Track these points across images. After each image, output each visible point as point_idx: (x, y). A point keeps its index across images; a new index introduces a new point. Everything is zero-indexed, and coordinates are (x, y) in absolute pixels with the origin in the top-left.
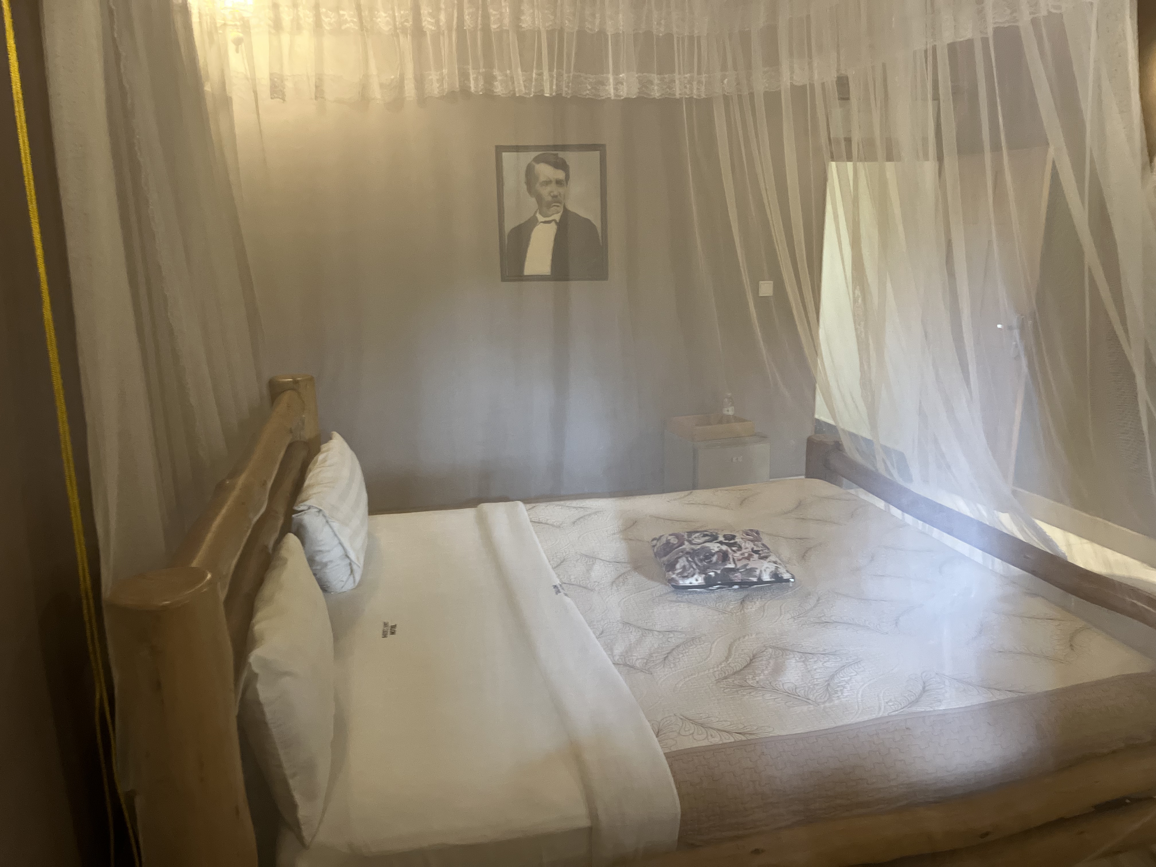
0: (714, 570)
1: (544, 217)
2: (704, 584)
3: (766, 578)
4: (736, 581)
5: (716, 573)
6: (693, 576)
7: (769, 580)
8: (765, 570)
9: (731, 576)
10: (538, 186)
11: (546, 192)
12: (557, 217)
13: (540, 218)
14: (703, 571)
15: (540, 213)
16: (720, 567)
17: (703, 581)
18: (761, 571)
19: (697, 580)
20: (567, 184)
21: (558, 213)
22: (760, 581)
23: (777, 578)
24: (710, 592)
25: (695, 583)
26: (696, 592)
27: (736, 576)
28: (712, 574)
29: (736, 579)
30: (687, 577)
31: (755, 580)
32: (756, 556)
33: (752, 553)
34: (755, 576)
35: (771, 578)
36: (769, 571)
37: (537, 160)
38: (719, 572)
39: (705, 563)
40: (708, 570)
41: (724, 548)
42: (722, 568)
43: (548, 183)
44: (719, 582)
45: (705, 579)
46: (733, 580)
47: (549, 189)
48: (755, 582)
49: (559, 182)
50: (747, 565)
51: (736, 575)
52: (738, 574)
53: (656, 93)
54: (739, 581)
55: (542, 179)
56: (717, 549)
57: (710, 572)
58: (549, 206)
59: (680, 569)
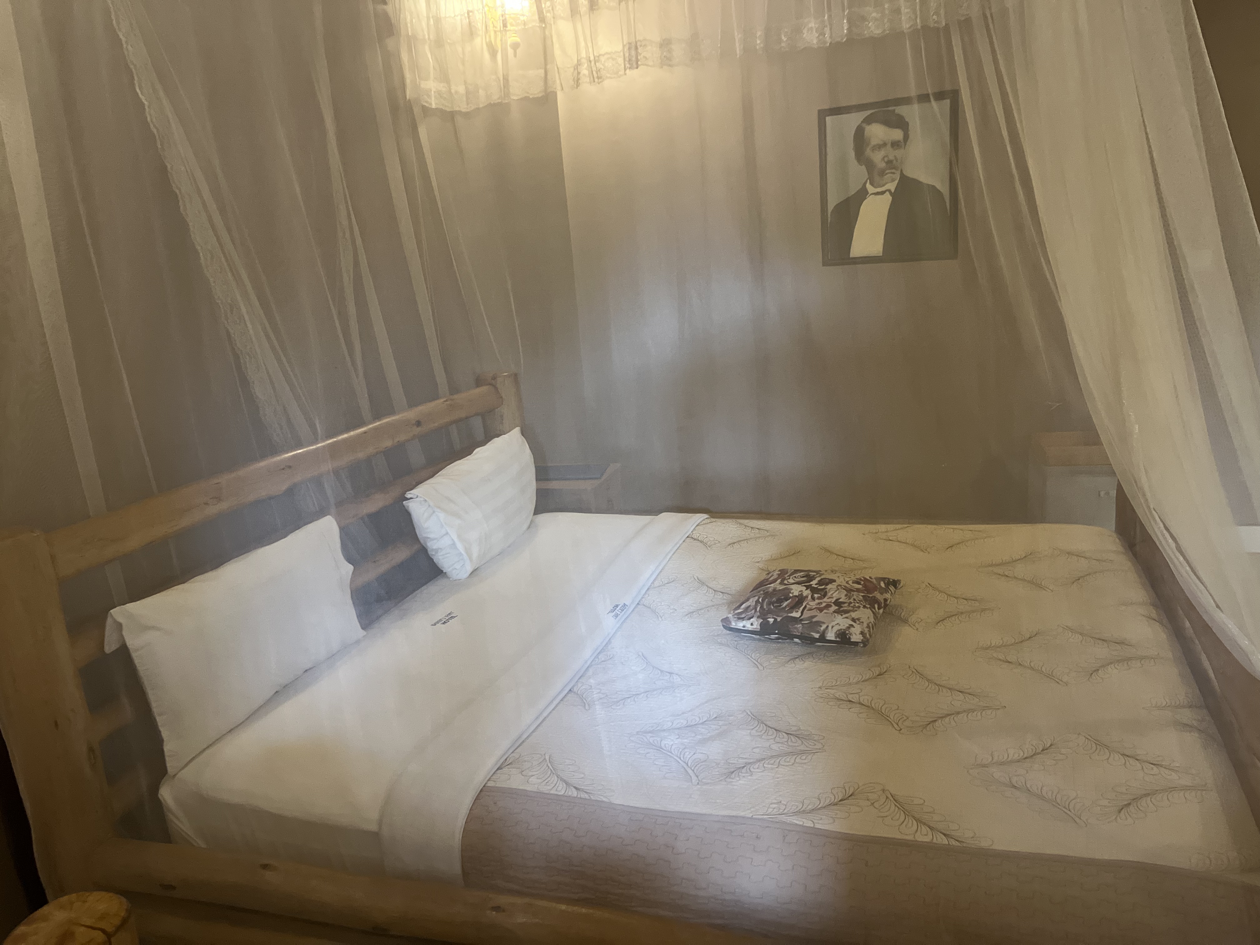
0: (776, 617)
1: (875, 187)
2: (759, 630)
3: (831, 636)
4: (795, 633)
5: (776, 620)
6: (750, 619)
7: (833, 639)
8: (832, 627)
9: (791, 627)
10: (868, 152)
11: (878, 158)
12: (892, 186)
13: (870, 188)
14: (763, 616)
15: (871, 184)
16: (783, 614)
17: (759, 627)
18: (828, 627)
19: (752, 624)
20: (905, 145)
21: (893, 180)
22: (823, 638)
23: (843, 638)
25: (749, 627)
26: (748, 637)
27: (796, 628)
28: (771, 620)
29: (795, 631)
30: (743, 619)
31: (817, 636)
33: (833, 604)
34: (818, 632)
35: (836, 637)
36: (836, 628)
37: (868, 120)
38: (779, 619)
39: (772, 607)
41: (807, 593)
43: (880, 147)
44: (777, 632)
45: (761, 625)
46: (792, 631)
47: (882, 153)
48: (817, 638)
49: (895, 145)
50: (816, 616)
51: (797, 626)
52: (801, 626)
54: (798, 634)
55: (874, 142)
56: (796, 593)
57: (770, 618)
58: (882, 173)
59: (743, 609)
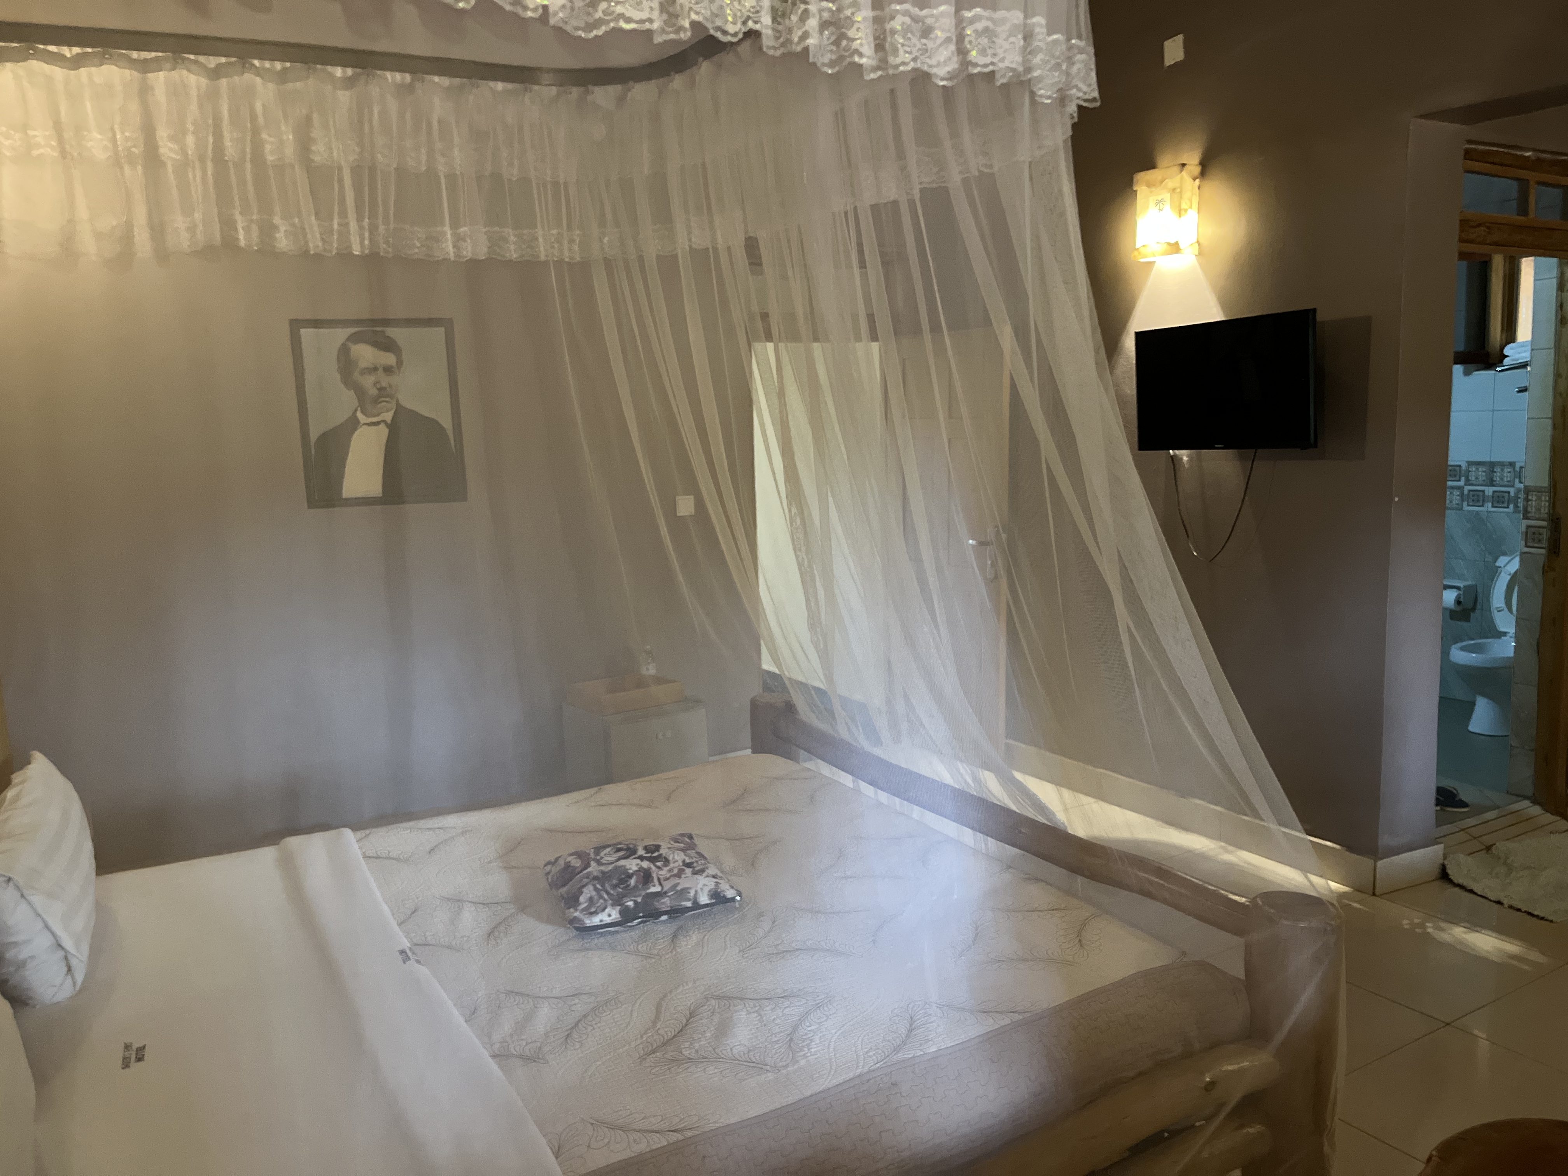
0: (633, 898)
1: (369, 417)
2: (620, 919)
3: (704, 899)
4: (664, 910)
5: (635, 902)
6: (603, 910)
7: (708, 902)
8: (702, 889)
9: (656, 903)
10: (356, 375)
11: (368, 382)
12: (388, 416)
13: (361, 418)
14: (617, 901)
15: (363, 412)
16: (641, 892)
17: (618, 916)
18: (696, 891)
19: (610, 915)
20: (400, 371)
21: (388, 411)
22: (697, 905)
23: (718, 898)
24: (628, 930)
25: (608, 920)
26: (610, 932)
27: (663, 903)
28: (631, 904)
30: (595, 913)
31: (689, 904)
32: (688, 871)
33: (683, 867)
34: (689, 900)
35: (710, 899)
36: (706, 889)
37: (355, 338)
38: (639, 900)
39: (620, 890)
40: (625, 900)
41: (645, 864)
42: (643, 893)
43: (371, 370)
44: (641, 915)
45: (621, 912)
46: (660, 908)
47: (373, 378)
48: (690, 907)
49: (388, 370)
50: (678, 884)
51: (663, 901)
52: (666, 900)
53: (512, 252)
54: (667, 909)
55: (363, 364)
56: (635, 868)
57: (628, 901)
58: (376, 400)
59: (586, 902)
